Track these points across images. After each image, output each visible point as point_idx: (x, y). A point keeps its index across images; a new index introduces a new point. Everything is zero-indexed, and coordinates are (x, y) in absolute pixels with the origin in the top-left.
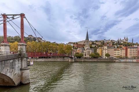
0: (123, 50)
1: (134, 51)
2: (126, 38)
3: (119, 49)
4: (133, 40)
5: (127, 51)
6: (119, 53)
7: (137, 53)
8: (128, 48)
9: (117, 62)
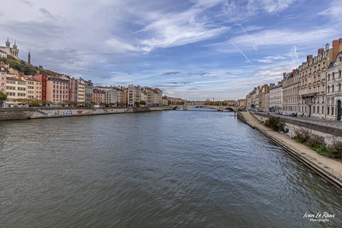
0: (35, 83)
1: (62, 90)
2: (11, 46)
3: (22, 78)
4: (29, 56)
5: (45, 86)
6: (24, 89)
7: (67, 94)
8: (49, 79)
9: (36, 118)
